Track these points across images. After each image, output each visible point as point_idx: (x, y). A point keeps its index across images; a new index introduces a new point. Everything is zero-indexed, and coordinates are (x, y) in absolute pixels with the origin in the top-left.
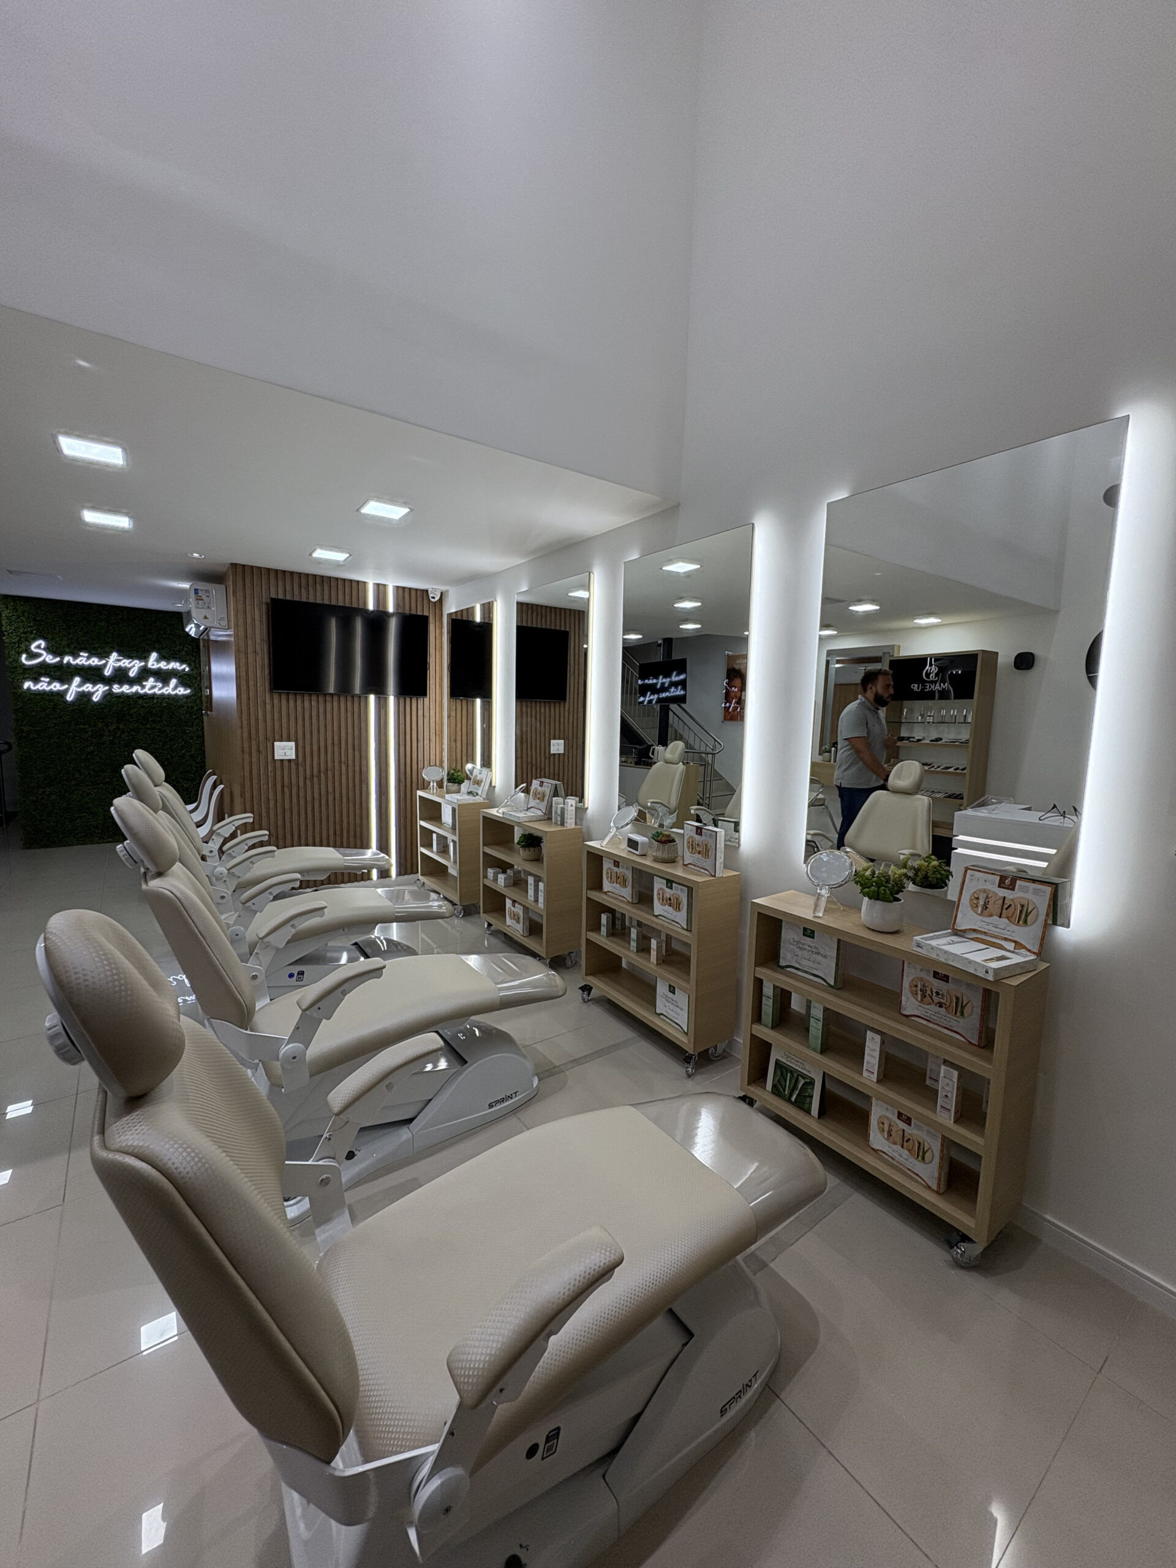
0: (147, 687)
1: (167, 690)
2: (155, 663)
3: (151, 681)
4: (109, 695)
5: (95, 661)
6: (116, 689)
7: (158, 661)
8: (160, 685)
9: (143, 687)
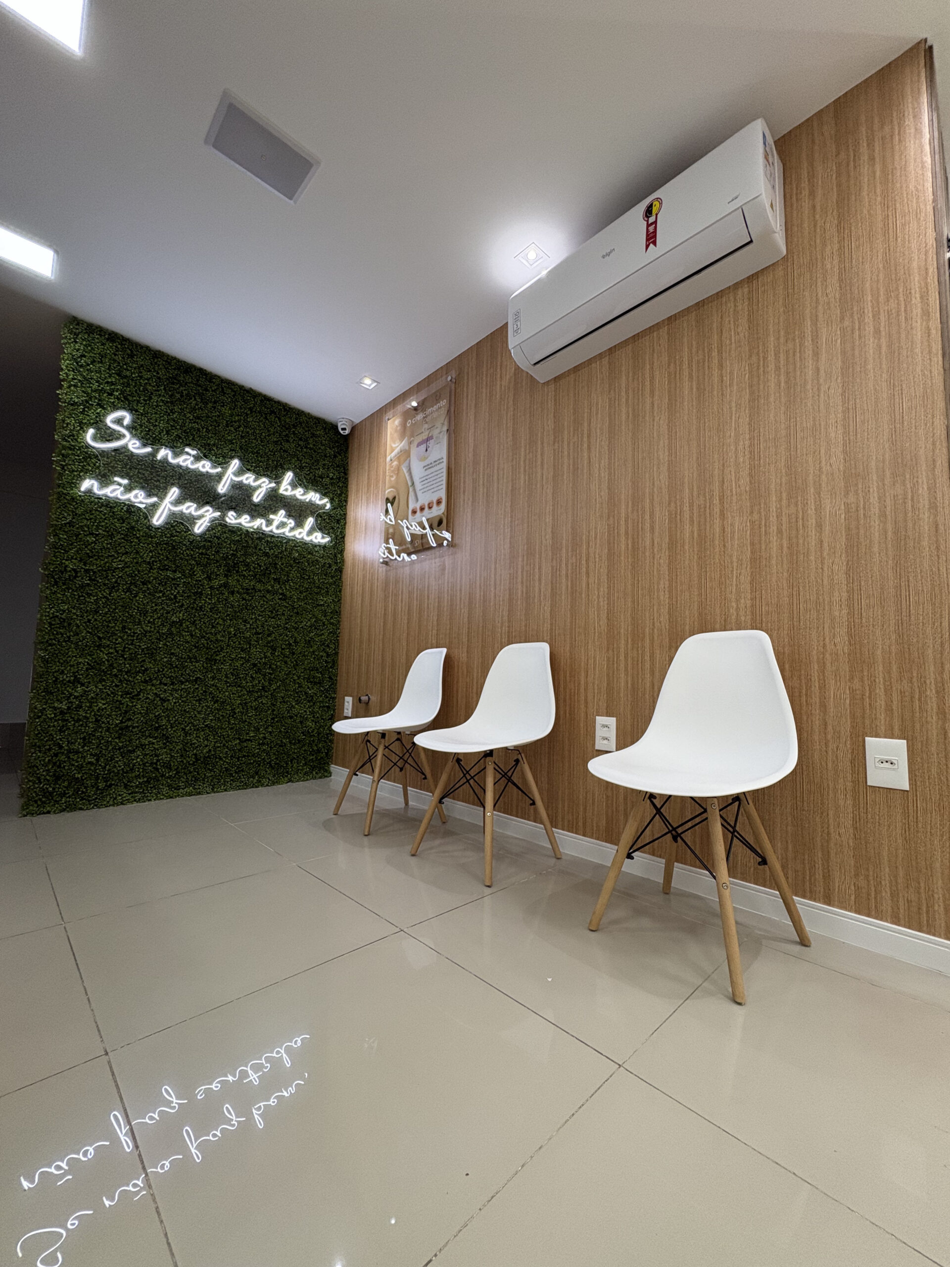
0: (275, 523)
1: (300, 533)
2: (289, 488)
3: (280, 516)
4: (218, 526)
5: (205, 466)
6: (231, 518)
7: (294, 486)
8: (291, 523)
9: (269, 522)
